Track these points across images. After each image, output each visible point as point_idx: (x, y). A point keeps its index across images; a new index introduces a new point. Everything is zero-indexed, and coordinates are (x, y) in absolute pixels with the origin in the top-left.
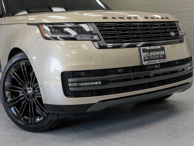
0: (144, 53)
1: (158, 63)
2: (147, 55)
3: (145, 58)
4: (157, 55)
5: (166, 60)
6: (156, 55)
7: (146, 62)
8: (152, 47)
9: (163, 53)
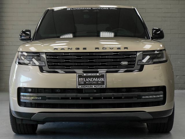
0: (80, 79)
1: (93, 87)
2: (83, 80)
3: (80, 83)
4: (95, 81)
5: (104, 86)
6: (93, 81)
7: (80, 86)
8: (90, 74)
9: (103, 79)
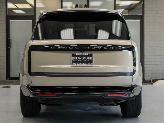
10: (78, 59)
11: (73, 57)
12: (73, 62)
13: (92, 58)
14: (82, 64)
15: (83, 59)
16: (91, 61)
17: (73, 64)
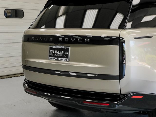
10: (55, 53)
11: (50, 50)
12: (50, 56)
13: (68, 53)
14: (58, 59)
15: (59, 53)
16: (67, 56)
17: (50, 59)
